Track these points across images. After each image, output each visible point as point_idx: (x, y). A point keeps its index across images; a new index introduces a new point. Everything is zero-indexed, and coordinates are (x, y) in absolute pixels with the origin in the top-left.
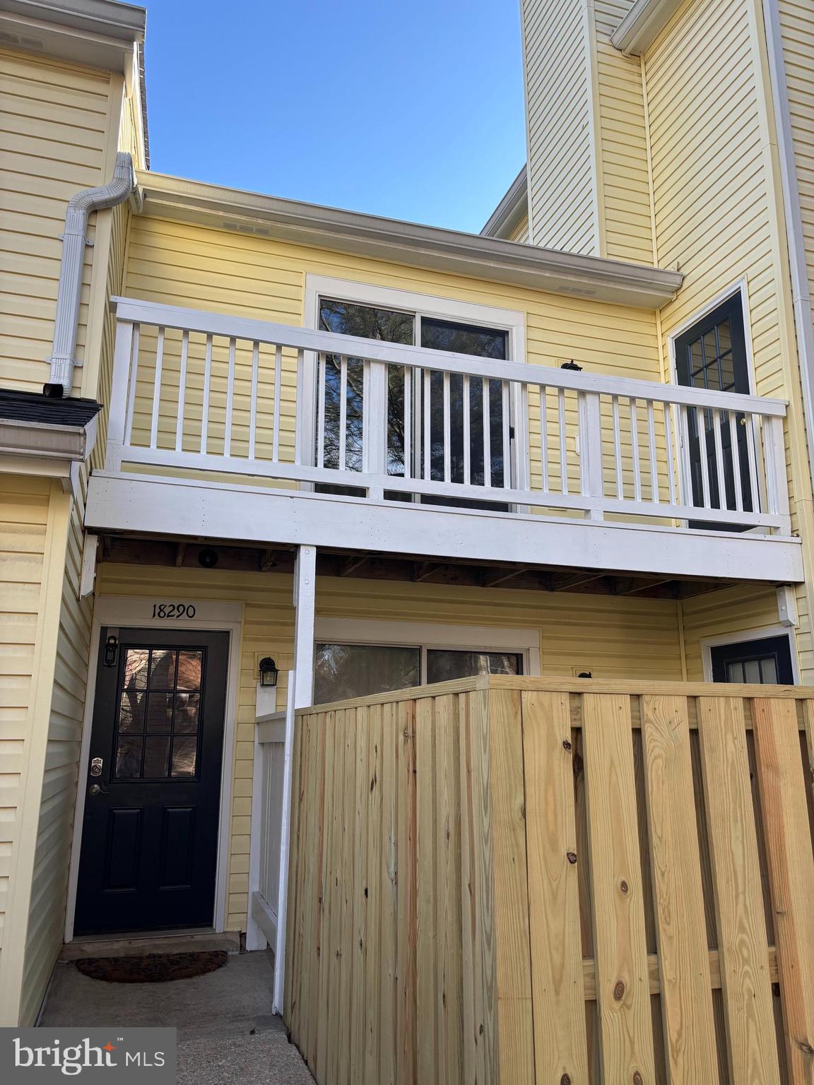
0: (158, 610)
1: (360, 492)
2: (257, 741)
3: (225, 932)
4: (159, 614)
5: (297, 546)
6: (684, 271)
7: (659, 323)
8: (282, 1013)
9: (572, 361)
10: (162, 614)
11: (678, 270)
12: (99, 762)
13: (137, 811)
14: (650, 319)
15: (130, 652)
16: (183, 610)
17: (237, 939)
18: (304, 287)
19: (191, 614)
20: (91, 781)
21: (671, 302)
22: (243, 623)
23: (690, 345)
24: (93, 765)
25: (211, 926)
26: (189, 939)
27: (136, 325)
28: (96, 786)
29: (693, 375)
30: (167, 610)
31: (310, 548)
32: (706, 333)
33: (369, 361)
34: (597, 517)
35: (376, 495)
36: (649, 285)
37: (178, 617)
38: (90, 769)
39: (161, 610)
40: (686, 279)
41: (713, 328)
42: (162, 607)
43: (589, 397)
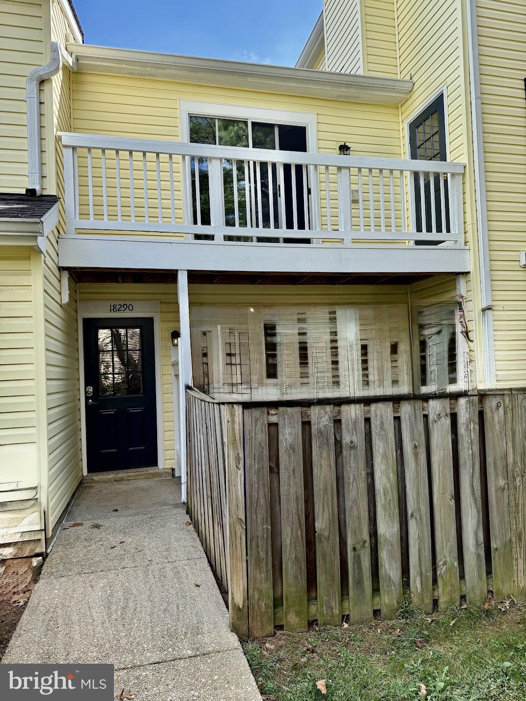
0: (112, 308)
1: (210, 237)
2: (173, 375)
3: (164, 469)
4: (113, 310)
5: (177, 271)
6: (414, 79)
7: (400, 114)
8: (186, 502)
9: (345, 144)
10: (115, 310)
11: (411, 79)
12: (90, 389)
13: (113, 412)
14: (395, 111)
15: (101, 331)
16: (126, 307)
17: (170, 471)
18: (179, 109)
19: (131, 309)
20: (87, 398)
21: (407, 100)
22: (160, 312)
23: (417, 128)
24: (87, 390)
25: (157, 466)
26: (146, 472)
27: (74, 148)
28: (90, 400)
29: (419, 148)
30: (118, 307)
31: (183, 272)
32: (426, 120)
33: (211, 158)
34: (348, 243)
35: (219, 238)
36: (392, 90)
37: (124, 311)
38: (86, 392)
39: (115, 308)
40: (415, 85)
41: (429, 117)
42: (115, 306)
43: (343, 171)
